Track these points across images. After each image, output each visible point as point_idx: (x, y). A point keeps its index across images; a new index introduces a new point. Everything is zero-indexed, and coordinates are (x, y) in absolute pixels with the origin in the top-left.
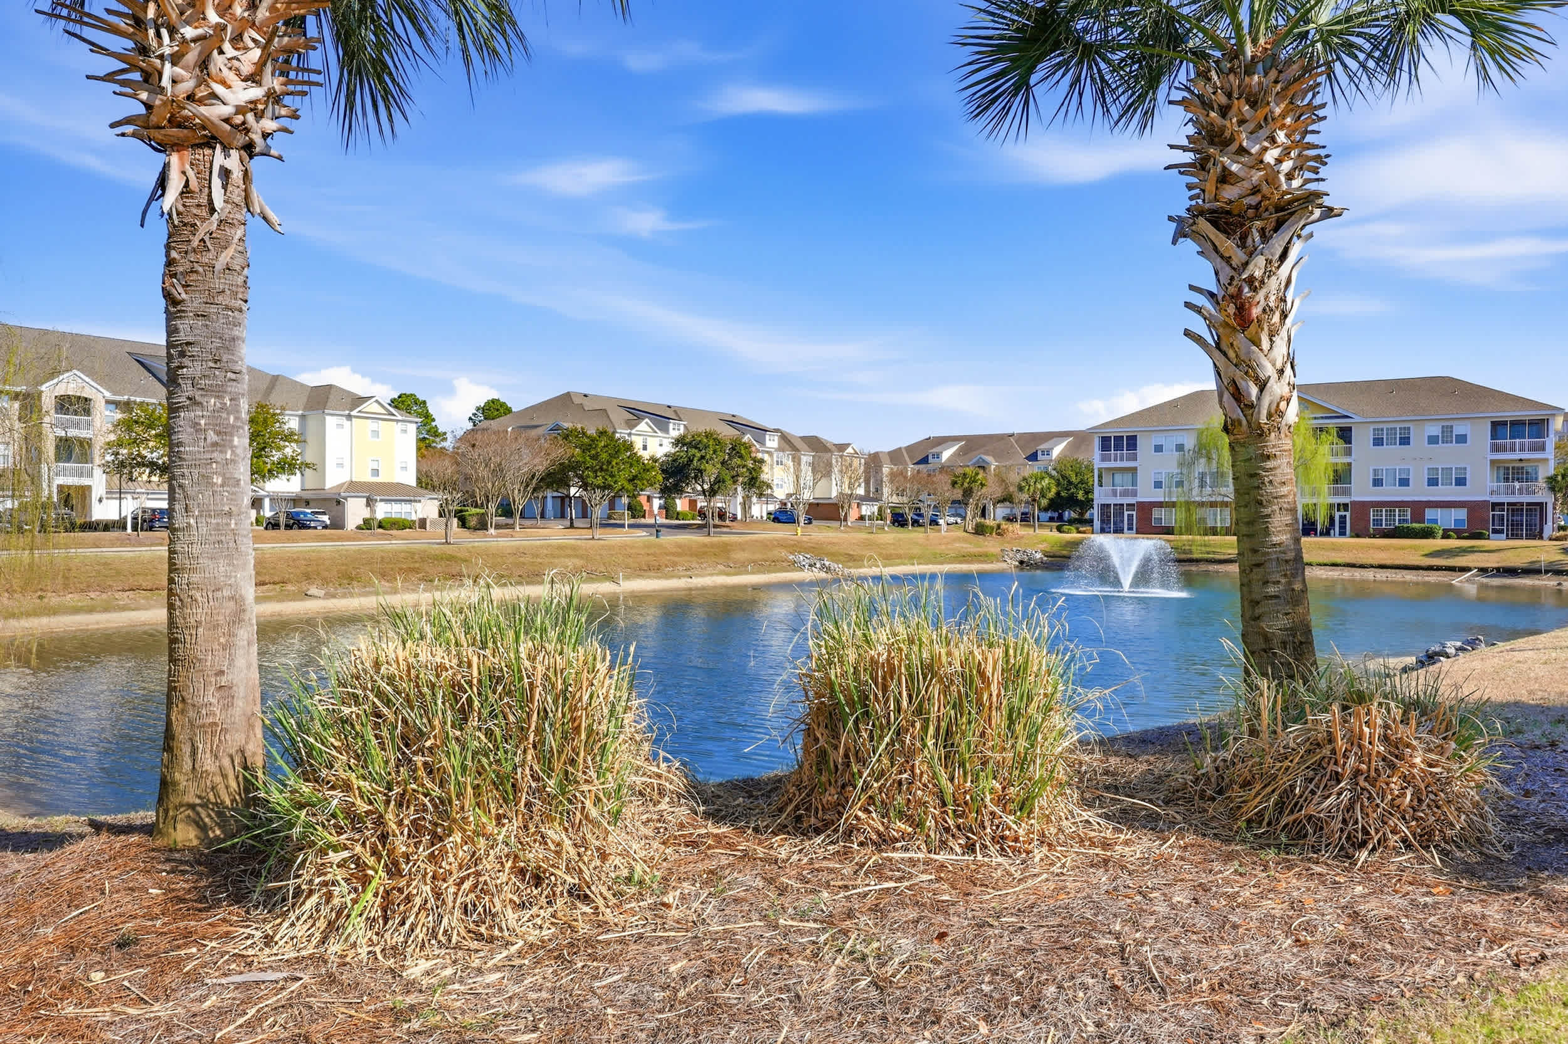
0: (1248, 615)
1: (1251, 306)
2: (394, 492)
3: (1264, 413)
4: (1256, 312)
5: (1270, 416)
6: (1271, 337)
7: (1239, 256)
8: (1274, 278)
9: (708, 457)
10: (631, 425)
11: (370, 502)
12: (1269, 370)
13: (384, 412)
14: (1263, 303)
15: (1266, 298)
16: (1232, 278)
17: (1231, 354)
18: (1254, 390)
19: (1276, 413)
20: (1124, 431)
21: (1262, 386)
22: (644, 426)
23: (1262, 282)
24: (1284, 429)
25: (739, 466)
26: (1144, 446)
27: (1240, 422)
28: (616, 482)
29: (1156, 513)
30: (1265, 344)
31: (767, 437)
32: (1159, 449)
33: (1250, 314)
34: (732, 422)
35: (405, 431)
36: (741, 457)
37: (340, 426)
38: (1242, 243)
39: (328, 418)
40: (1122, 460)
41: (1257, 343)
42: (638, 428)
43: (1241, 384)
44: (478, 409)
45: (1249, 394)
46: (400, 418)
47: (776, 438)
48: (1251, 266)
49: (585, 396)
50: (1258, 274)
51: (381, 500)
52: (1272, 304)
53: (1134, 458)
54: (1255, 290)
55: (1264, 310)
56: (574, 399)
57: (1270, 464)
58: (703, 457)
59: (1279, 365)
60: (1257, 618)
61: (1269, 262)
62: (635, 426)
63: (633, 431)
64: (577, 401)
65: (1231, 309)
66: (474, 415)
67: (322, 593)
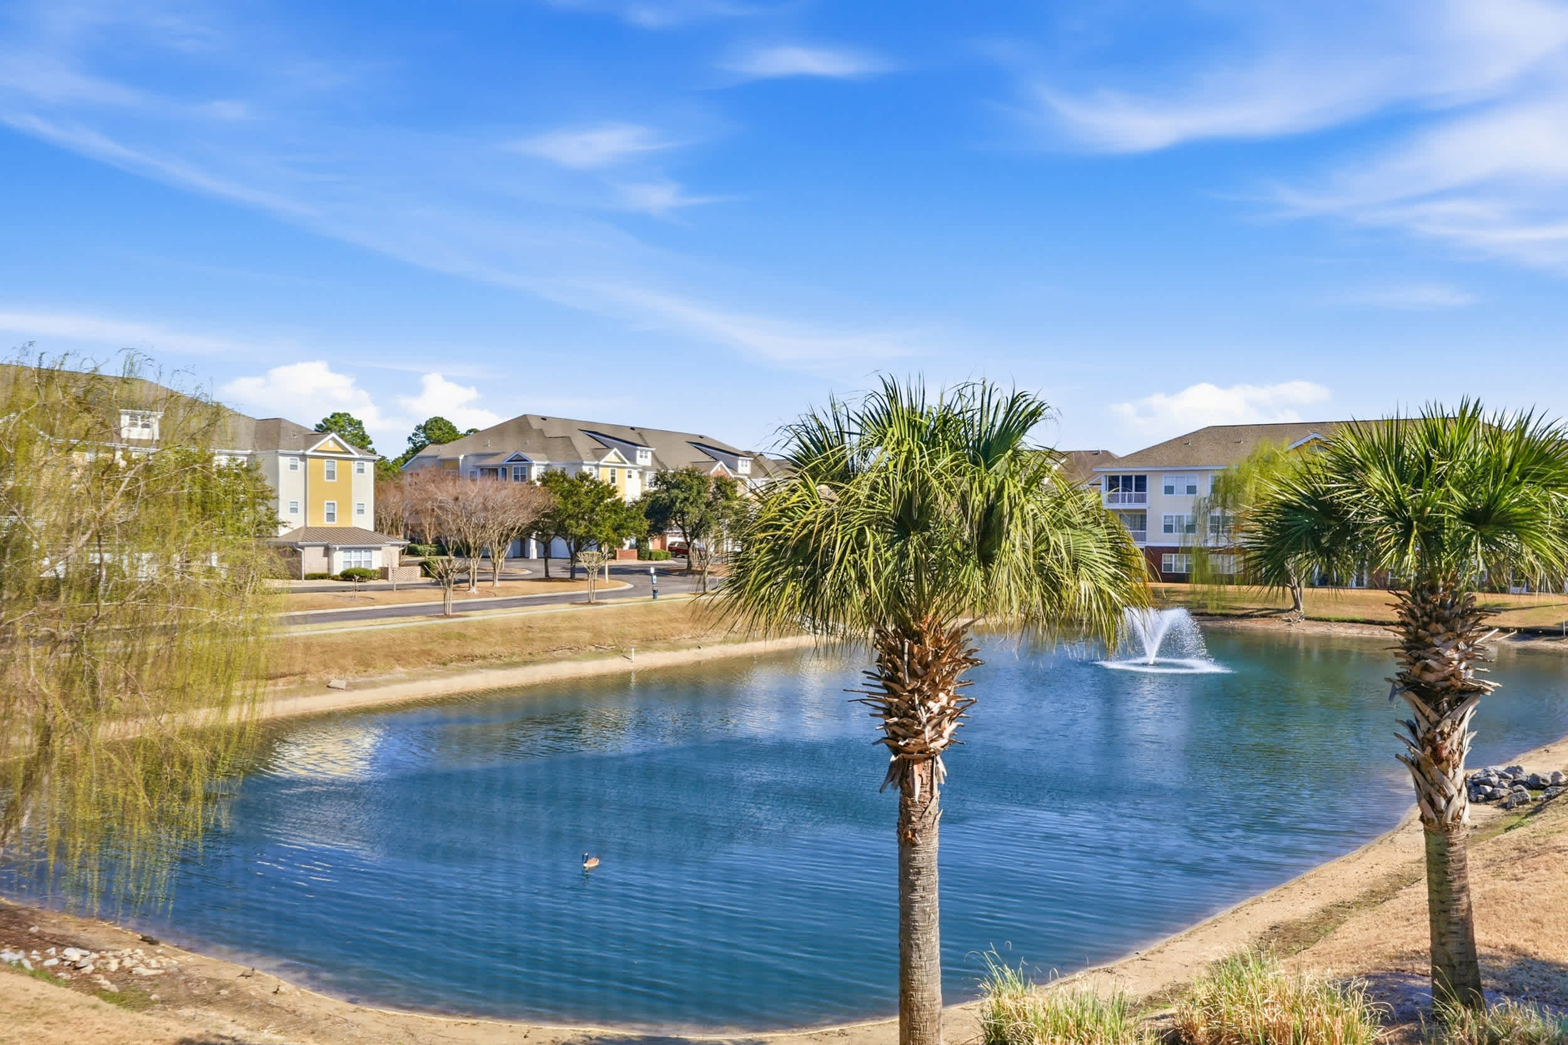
0: (1436, 941)
1: (1442, 749)
2: (354, 540)
3: (1450, 817)
4: (1445, 753)
5: (1453, 819)
6: (1454, 768)
7: (1434, 717)
8: (1456, 732)
9: (691, 499)
10: (598, 454)
11: (328, 552)
12: (1453, 791)
13: (340, 450)
14: (1449, 748)
15: (1451, 745)
16: (1429, 729)
17: (1428, 777)
18: (1443, 802)
19: (1457, 817)
20: (1134, 470)
21: (1449, 800)
22: (612, 457)
23: (1449, 734)
24: (1461, 827)
25: (724, 508)
26: (1155, 487)
27: (1433, 821)
28: (600, 533)
29: (1166, 559)
30: (1451, 774)
31: (740, 462)
32: (1169, 490)
33: (1441, 753)
34: (700, 444)
35: (361, 471)
36: (727, 498)
37: (294, 467)
38: (1436, 710)
39: (281, 459)
40: (1130, 501)
41: (1446, 774)
42: (606, 459)
43: (1435, 797)
44: (419, 428)
45: (1440, 805)
46: (357, 456)
47: (749, 464)
48: (1442, 725)
49: (544, 419)
50: (1446, 730)
51: (341, 549)
52: (1455, 748)
53: (1143, 500)
54: (1445, 739)
55: (1450, 752)
56: (531, 421)
57: (1453, 849)
58: (686, 499)
59: (1459, 787)
60: (1443, 944)
61: (1453, 723)
62: (604, 456)
63: (601, 463)
64: (536, 425)
65: (1429, 749)
66: (415, 435)
67: (342, 684)
